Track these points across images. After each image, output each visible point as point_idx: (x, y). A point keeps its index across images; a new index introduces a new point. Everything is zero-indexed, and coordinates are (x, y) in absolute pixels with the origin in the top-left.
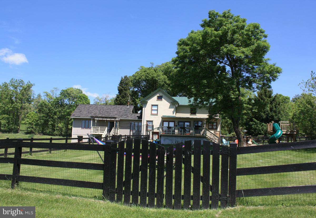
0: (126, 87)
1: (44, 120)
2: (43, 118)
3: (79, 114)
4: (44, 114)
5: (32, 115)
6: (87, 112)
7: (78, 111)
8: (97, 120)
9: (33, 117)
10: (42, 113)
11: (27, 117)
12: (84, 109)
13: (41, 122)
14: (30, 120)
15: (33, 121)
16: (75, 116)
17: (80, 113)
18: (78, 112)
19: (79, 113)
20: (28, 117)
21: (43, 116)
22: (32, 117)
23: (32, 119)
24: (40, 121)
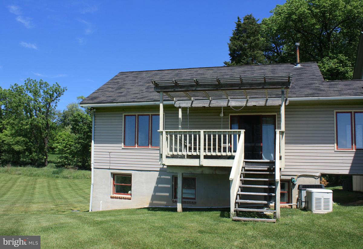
0: (255, 40)
1: (82, 145)
2: (80, 141)
3: (112, 93)
4: (81, 134)
5: (64, 136)
6: (144, 88)
7: (112, 88)
8: (184, 109)
9: (66, 139)
10: (78, 132)
11: (56, 140)
12: (135, 80)
13: (76, 149)
14: (60, 145)
15: (65, 147)
16: (96, 101)
17: (118, 91)
18: (110, 89)
19: (113, 91)
20: (58, 140)
21: (79, 137)
22: (64, 140)
23: (64, 143)
24: (75, 147)
